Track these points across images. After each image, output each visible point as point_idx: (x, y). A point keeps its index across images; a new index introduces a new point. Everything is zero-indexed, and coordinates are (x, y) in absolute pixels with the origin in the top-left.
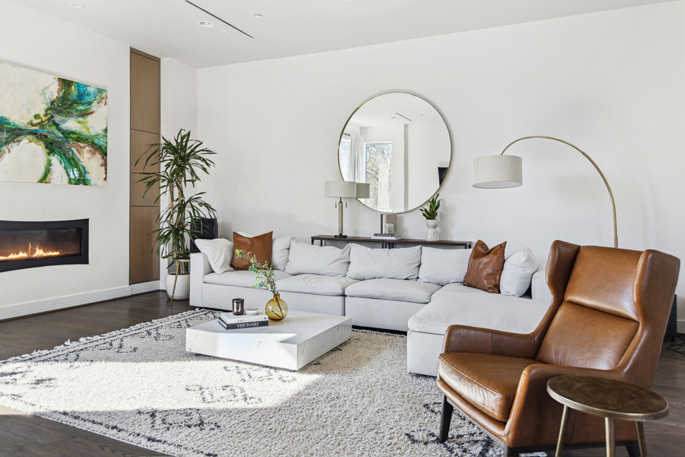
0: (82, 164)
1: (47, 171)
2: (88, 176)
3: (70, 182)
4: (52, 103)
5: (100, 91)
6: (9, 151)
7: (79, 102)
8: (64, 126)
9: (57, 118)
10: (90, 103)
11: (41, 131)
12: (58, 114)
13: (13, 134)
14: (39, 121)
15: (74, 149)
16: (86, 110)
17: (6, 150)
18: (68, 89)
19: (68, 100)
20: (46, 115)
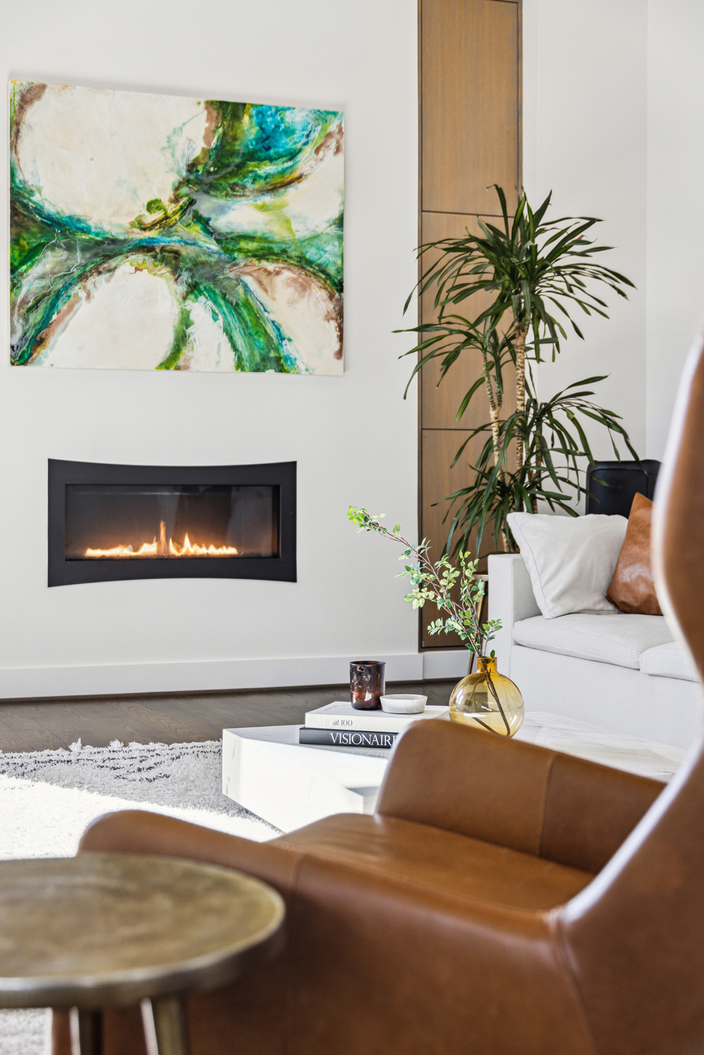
0: (272, 317)
1: (181, 340)
2: (288, 349)
3: (240, 365)
4: (192, 167)
5: (323, 116)
6: (89, 296)
7: (263, 154)
8: (221, 223)
9: (206, 205)
10: (293, 155)
11: (165, 241)
12: (207, 192)
13: (96, 255)
14: (158, 215)
15: (248, 280)
16: (283, 172)
17: (82, 294)
18: (232, 127)
19: (233, 153)
20: (176, 199)
